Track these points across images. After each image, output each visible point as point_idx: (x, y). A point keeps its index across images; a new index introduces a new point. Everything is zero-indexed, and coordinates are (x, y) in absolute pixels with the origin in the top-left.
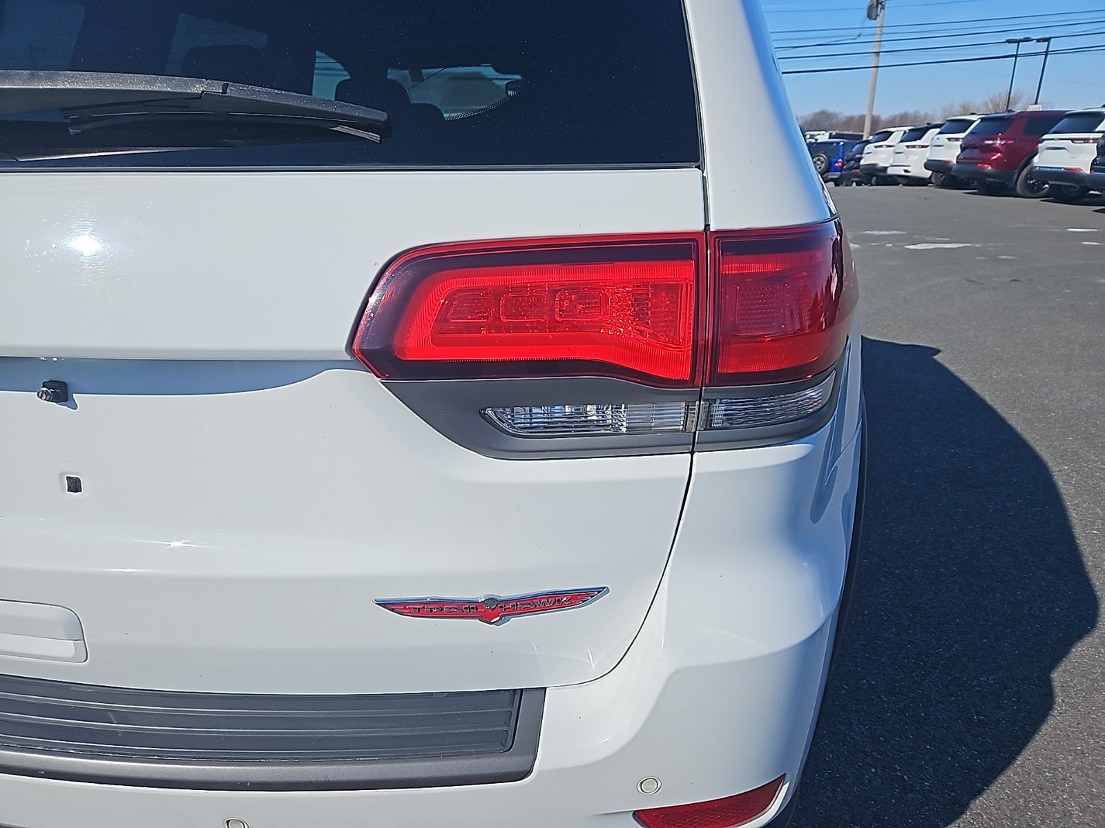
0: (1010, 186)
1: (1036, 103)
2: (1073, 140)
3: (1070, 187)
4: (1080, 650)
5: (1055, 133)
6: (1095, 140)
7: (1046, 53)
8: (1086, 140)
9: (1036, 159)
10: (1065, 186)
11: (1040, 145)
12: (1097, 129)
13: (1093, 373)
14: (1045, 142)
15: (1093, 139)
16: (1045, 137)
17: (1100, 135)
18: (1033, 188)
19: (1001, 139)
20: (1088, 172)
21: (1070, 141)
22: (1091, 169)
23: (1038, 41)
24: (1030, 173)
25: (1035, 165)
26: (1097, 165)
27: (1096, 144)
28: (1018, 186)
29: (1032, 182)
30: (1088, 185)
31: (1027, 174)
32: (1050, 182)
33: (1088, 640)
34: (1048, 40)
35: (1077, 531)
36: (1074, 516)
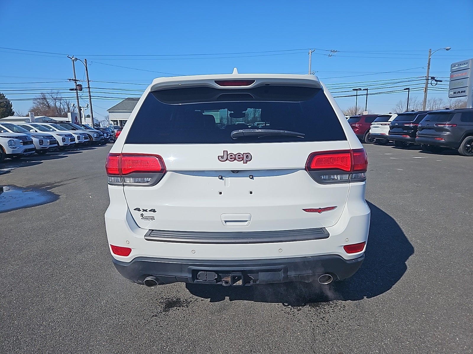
0: (363, 140)
1: (366, 111)
2: (381, 124)
3: (383, 140)
4: (411, 257)
5: (375, 122)
6: (389, 124)
7: (367, 94)
8: (386, 124)
9: (370, 131)
10: (381, 139)
11: (371, 126)
12: (389, 121)
13: (401, 195)
14: (372, 125)
15: (388, 124)
16: (372, 123)
17: (390, 123)
18: (370, 141)
19: (357, 124)
20: (388, 135)
21: (380, 125)
22: (389, 134)
23: (364, 90)
24: (369, 135)
25: (370, 133)
26: (390, 132)
27: (389, 126)
28: (365, 140)
29: (370, 138)
30: (389, 139)
31: (368, 136)
32: (376, 138)
33: (412, 255)
34: (367, 90)
35: (405, 233)
36: (403, 230)
